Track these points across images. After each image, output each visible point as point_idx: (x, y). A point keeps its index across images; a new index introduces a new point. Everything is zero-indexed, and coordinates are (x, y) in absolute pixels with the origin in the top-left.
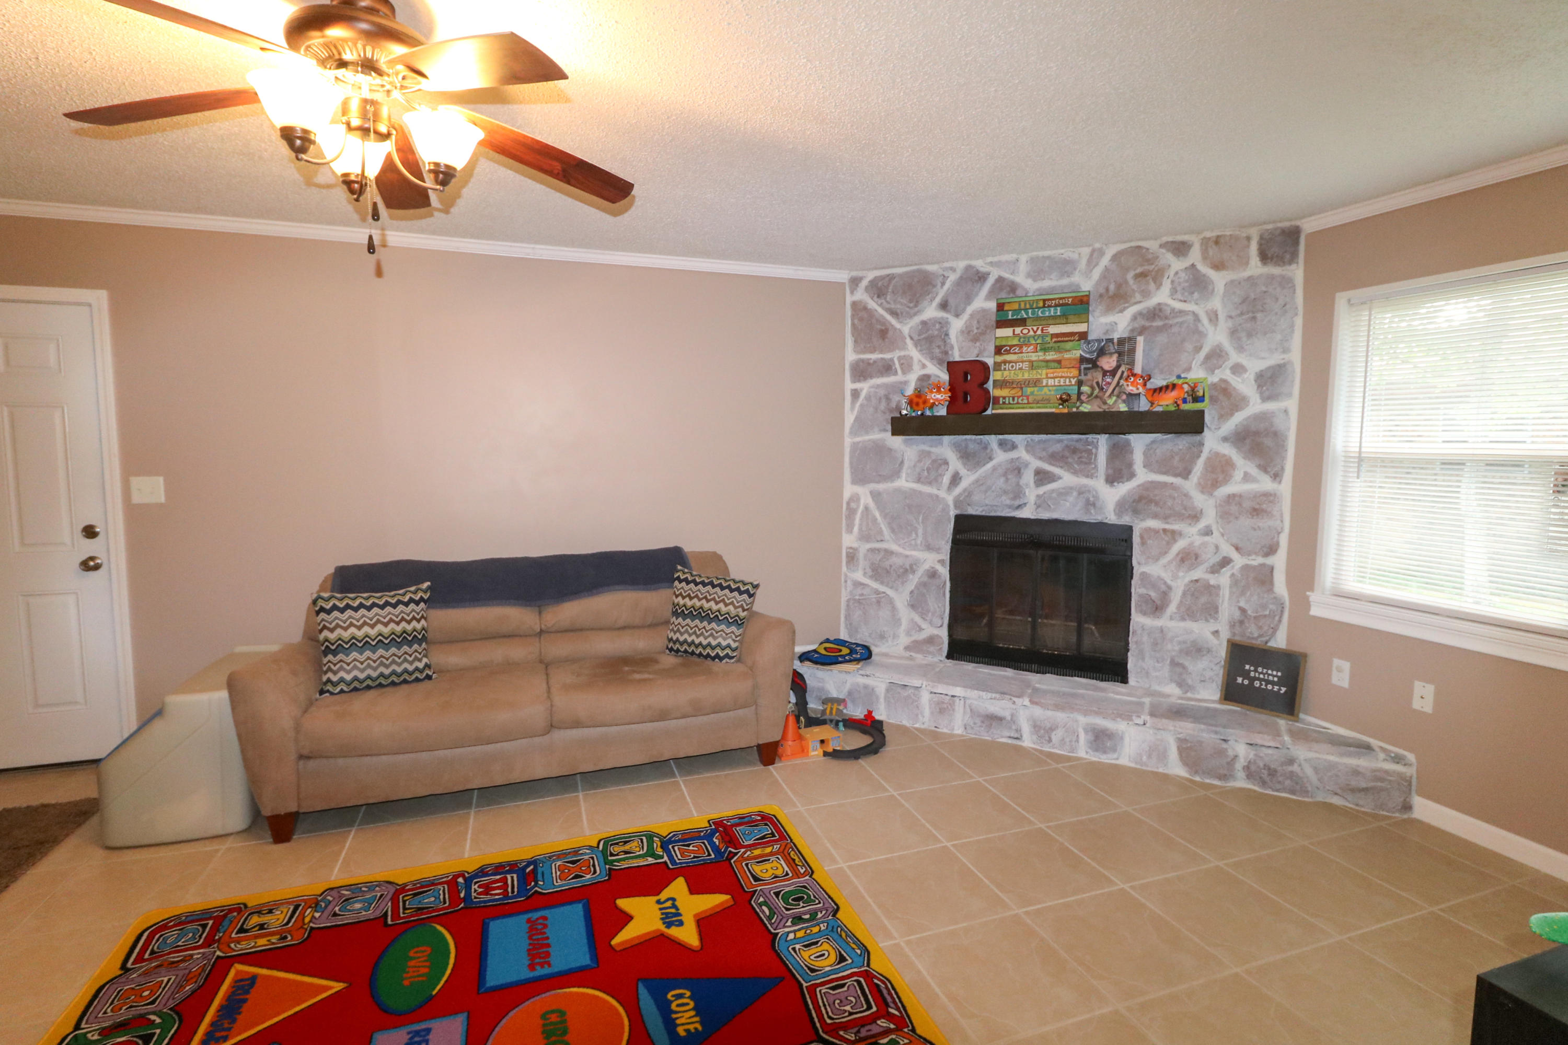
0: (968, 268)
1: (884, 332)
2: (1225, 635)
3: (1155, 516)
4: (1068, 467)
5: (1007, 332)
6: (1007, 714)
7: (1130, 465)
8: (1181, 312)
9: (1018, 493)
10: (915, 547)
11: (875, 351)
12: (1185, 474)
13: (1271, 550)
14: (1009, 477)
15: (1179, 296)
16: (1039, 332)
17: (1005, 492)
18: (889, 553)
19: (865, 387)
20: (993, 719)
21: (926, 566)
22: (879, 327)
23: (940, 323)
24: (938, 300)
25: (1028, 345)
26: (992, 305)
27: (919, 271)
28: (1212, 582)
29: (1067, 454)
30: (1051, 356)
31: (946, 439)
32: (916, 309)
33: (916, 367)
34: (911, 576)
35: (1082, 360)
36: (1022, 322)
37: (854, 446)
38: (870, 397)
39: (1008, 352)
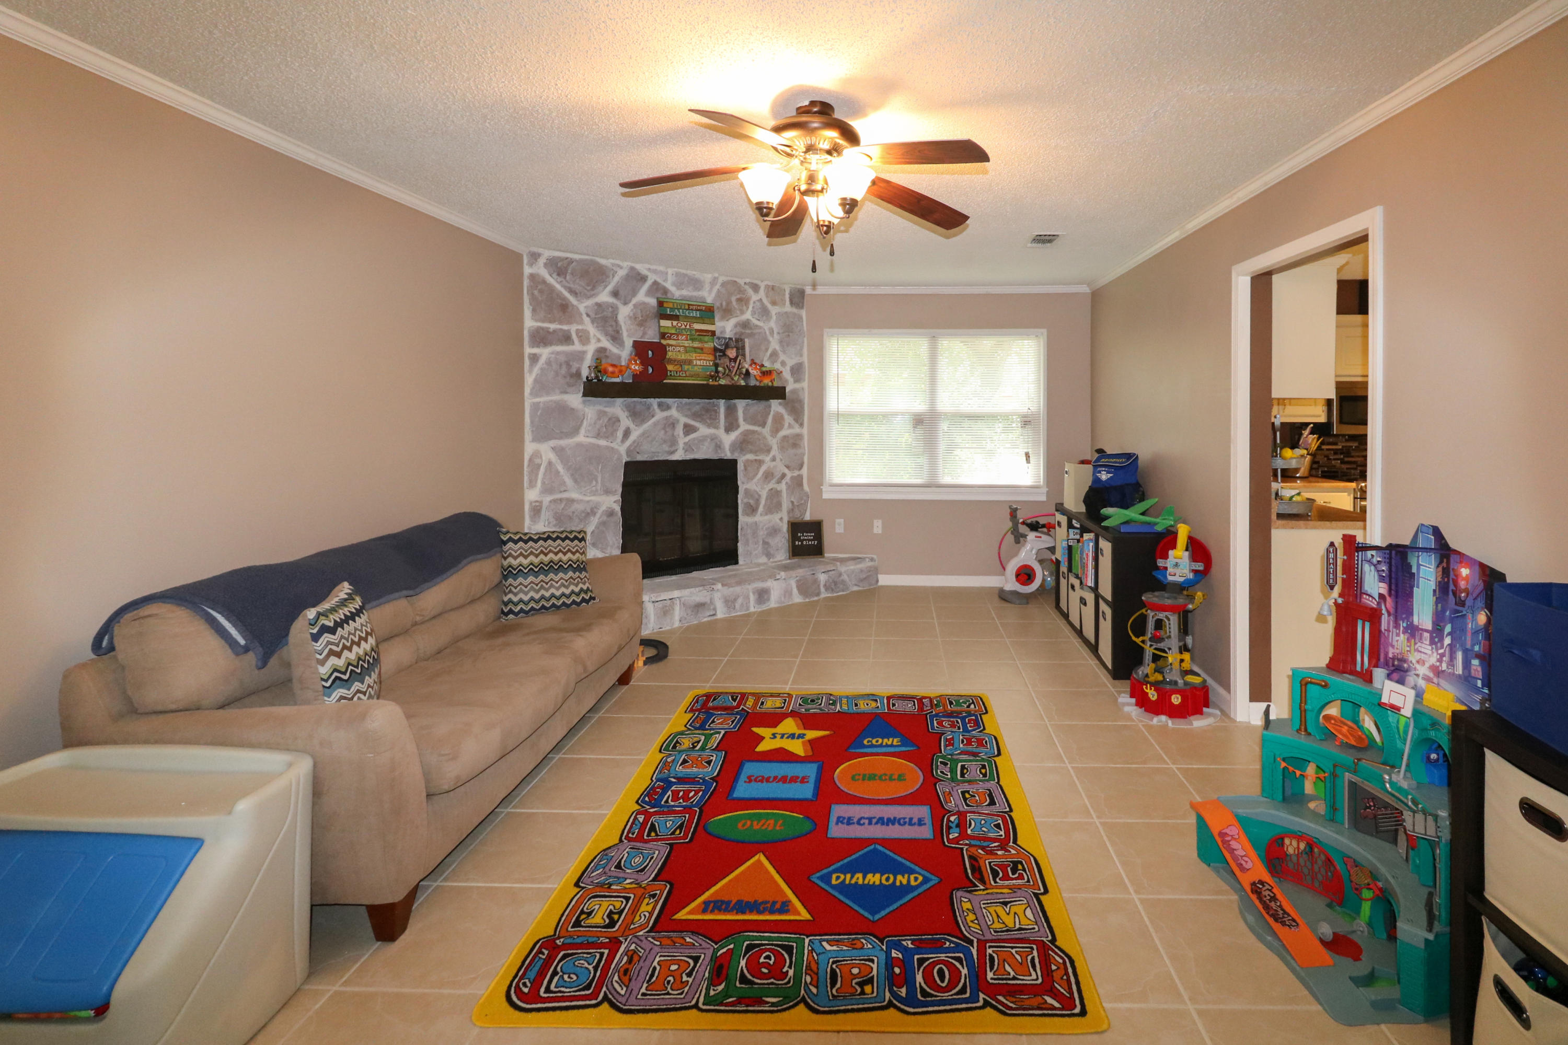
0: (632, 269)
1: (565, 307)
2: (786, 520)
3: (751, 452)
4: (702, 421)
5: (665, 323)
6: (707, 600)
7: (737, 420)
8: (757, 326)
9: (673, 442)
10: (594, 493)
11: (555, 321)
12: (763, 425)
13: (801, 466)
14: (667, 430)
15: (756, 316)
16: (688, 327)
17: (665, 442)
18: (571, 501)
19: (545, 353)
20: (700, 606)
21: (603, 508)
22: (560, 301)
23: (612, 307)
24: (610, 288)
25: (682, 335)
26: (653, 302)
27: (592, 261)
28: (779, 489)
29: (703, 413)
30: (696, 344)
31: (619, 401)
32: (593, 292)
33: (593, 341)
34: (592, 518)
35: (715, 349)
36: (676, 318)
37: (535, 406)
38: (550, 362)
39: (670, 338)
